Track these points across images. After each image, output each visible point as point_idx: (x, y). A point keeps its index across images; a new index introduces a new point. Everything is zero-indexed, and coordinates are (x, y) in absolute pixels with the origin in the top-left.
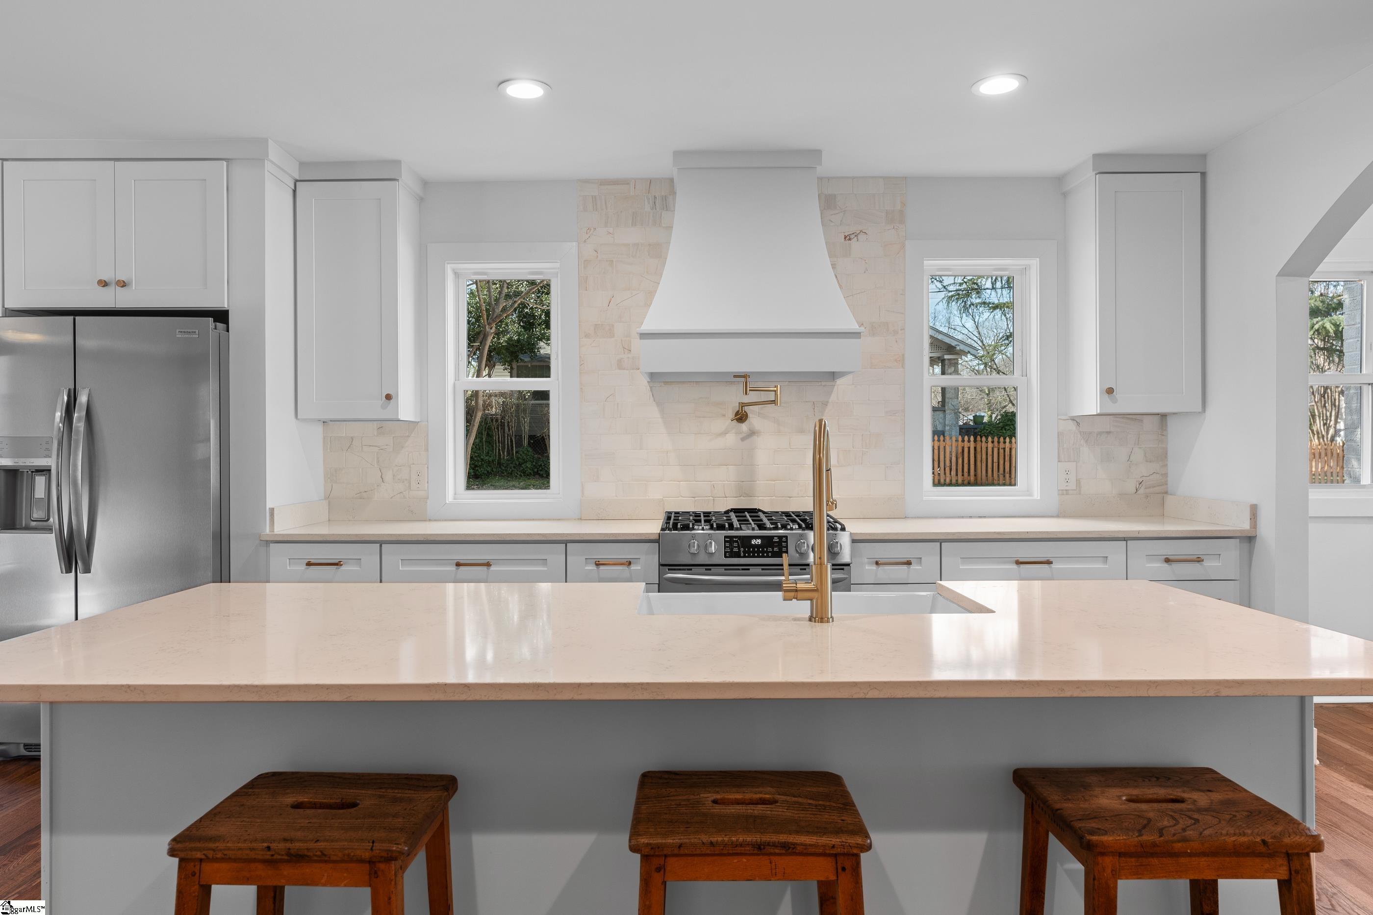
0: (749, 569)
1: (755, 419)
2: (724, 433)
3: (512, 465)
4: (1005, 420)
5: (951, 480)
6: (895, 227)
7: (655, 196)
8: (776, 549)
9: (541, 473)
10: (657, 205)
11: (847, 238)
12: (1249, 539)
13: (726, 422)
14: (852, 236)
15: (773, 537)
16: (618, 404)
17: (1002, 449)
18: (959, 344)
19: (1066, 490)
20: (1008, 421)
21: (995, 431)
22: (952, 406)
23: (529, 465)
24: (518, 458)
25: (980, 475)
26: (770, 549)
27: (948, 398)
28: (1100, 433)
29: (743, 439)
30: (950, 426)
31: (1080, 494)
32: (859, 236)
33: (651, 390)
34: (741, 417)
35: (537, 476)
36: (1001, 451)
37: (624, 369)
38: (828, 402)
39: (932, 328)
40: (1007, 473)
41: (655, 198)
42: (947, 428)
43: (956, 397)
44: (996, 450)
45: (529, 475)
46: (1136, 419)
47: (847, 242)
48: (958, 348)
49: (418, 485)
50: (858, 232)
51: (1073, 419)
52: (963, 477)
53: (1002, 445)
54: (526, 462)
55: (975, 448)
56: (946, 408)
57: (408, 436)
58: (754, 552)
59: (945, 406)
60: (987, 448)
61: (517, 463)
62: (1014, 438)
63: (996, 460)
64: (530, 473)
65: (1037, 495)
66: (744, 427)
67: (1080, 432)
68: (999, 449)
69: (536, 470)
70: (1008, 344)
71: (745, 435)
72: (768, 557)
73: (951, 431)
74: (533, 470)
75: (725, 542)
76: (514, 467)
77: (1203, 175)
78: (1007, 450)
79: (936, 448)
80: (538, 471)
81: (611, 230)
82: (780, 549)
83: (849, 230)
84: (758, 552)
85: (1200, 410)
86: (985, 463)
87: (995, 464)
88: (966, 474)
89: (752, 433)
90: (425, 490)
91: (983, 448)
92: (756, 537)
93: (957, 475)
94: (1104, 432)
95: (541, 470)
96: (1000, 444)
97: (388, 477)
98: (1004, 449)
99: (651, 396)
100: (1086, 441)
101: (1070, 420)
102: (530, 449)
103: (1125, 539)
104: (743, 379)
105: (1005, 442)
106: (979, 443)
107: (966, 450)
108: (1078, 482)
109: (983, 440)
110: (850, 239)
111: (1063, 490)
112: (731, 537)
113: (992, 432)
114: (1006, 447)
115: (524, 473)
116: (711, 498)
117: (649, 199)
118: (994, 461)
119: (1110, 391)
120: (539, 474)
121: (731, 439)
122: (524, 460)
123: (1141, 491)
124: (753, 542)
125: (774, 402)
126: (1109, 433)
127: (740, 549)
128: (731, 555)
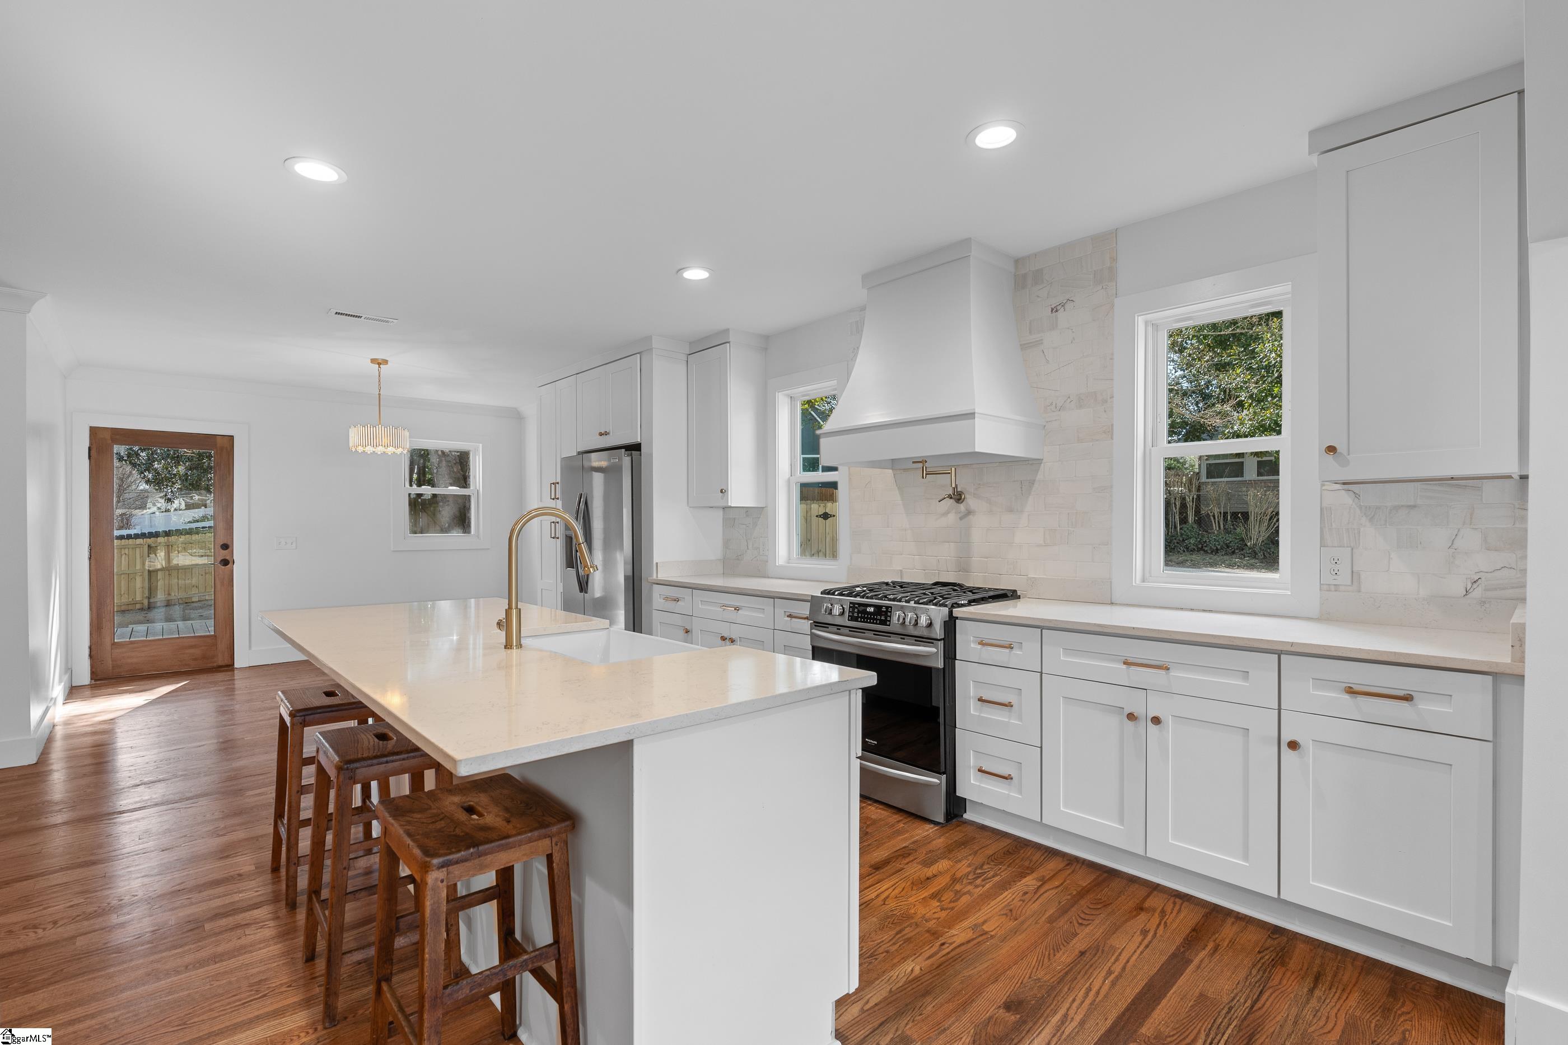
0: (865, 633)
1: (976, 499)
2: (951, 512)
3: (1175, 541)
6: (1104, 287)
8: (883, 618)
9: (1206, 549)
11: (1054, 310)
14: (1059, 308)
15: (882, 606)
16: (873, 490)
19: (1335, 585)
23: (1192, 541)
24: (1182, 534)
26: (879, 617)
28: (1397, 508)
31: (1359, 591)
32: (1067, 306)
33: (894, 477)
34: (959, 498)
35: (1202, 552)
38: (1034, 481)
45: (1193, 550)
46: (1466, 486)
47: (1054, 314)
49: (763, 552)
50: (1064, 302)
51: (1347, 489)
54: (1191, 538)
57: (759, 517)
58: (867, 618)
61: (1181, 539)
64: (1194, 549)
66: (962, 507)
67: (1360, 507)
69: (1200, 546)
71: (963, 514)
72: (876, 623)
74: (1197, 546)
75: (850, 607)
76: (1177, 543)
77: (1521, 94)
80: (1202, 547)
83: (1054, 302)
84: (870, 619)
89: (969, 512)
90: (766, 556)
92: (870, 606)
94: (1402, 506)
95: (1206, 547)
97: (750, 546)
99: (896, 481)
100: (1371, 520)
101: (1343, 491)
102: (1195, 526)
103: (1275, 652)
104: (921, 465)
108: (1355, 575)
110: (1057, 311)
111: (1329, 585)
112: (854, 604)
115: (1187, 548)
119: (1331, 451)
120: (1204, 550)
121: (952, 517)
122: (1188, 536)
124: (868, 609)
126: (1412, 507)
127: (858, 614)
128: (855, 619)
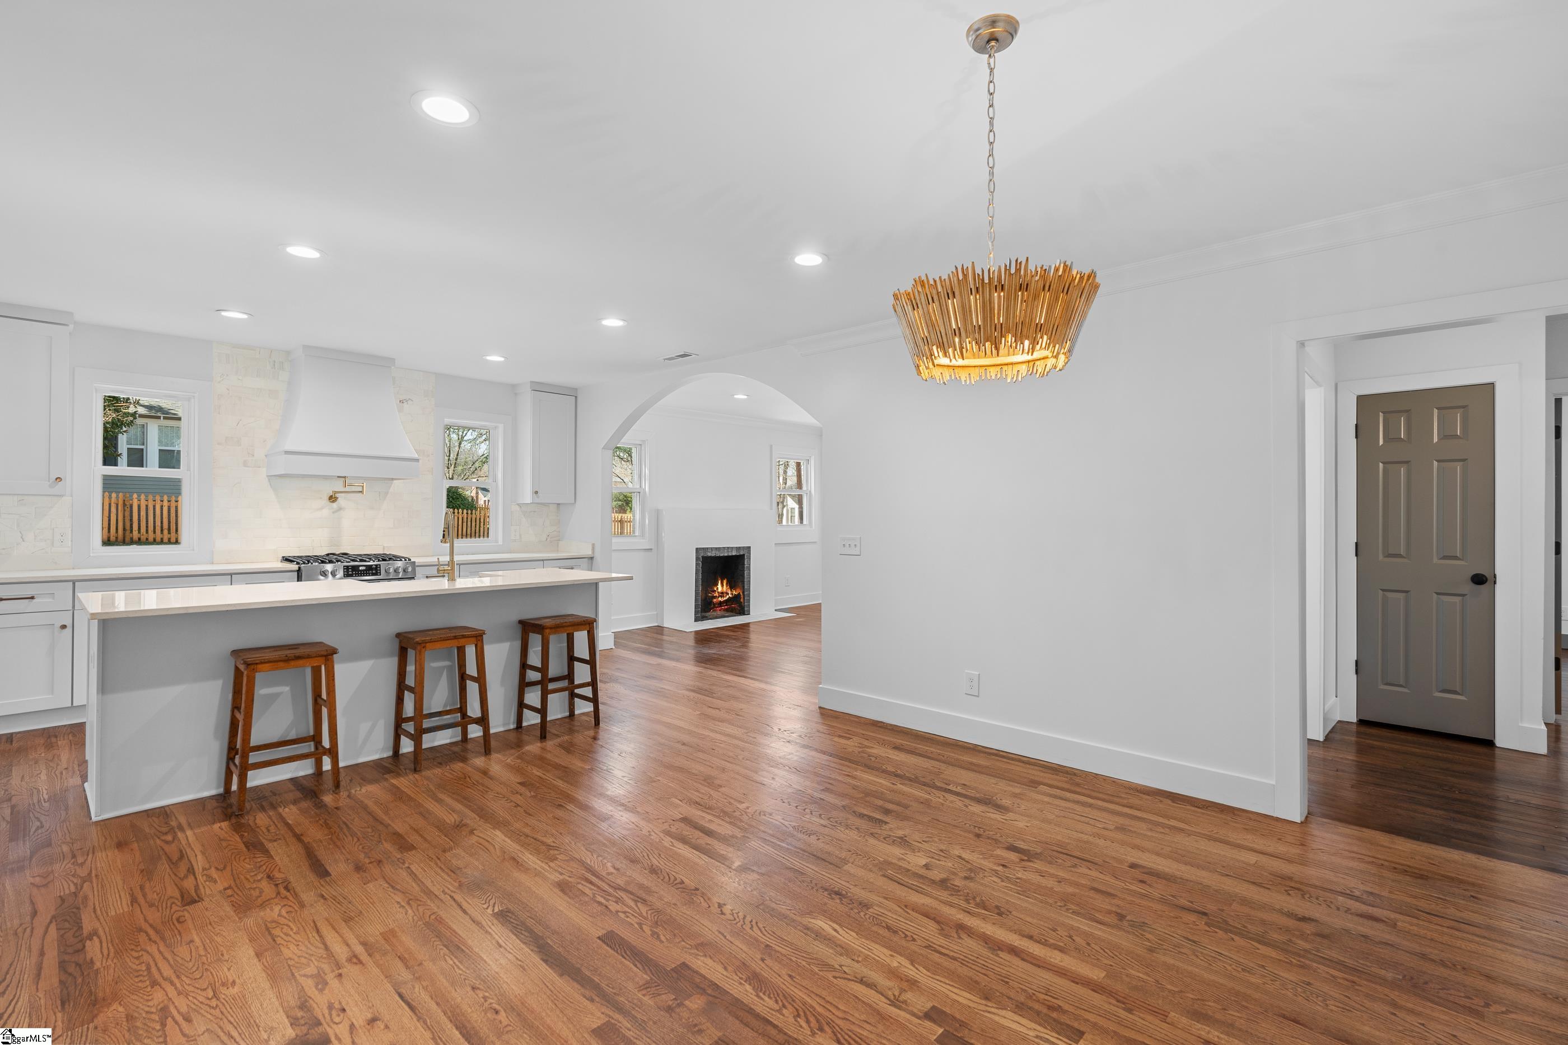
1: (342, 500)
2: (321, 509)
6: (429, 399)
8: (374, 572)
10: (276, 366)
11: (401, 402)
12: (592, 558)
13: (325, 501)
14: (404, 401)
15: (372, 565)
16: (243, 489)
19: (515, 540)
26: (370, 572)
28: (531, 512)
29: (333, 513)
31: (521, 541)
32: (409, 402)
34: (332, 499)
37: (249, 467)
41: (274, 362)
46: (547, 506)
47: (401, 404)
49: (62, 543)
50: (408, 399)
51: (518, 505)
57: (52, 507)
58: (361, 574)
65: (500, 542)
66: (335, 505)
67: (522, 512)
71: (335, 510)
72: (369, 576)
75: (344, 569)
77: (576, 397)
81: (240, 378)
82: (377, 571)
83: (402, 398)
84: (364, 574)
85: (573, 502)
90: (69, 547)
92: (362, 566)
94: (533, 512)
97: (30, 538)
100: (525, 516)
103: (543, 560)
104: (343, 479)
108: (520, 535)
110: (403, 403)
112: (348, 566)
117: (270, 362)
119: (536, 492)
123: (548, 540)
124: (361, 568)
125: (361, 492)
126: (535, 512)
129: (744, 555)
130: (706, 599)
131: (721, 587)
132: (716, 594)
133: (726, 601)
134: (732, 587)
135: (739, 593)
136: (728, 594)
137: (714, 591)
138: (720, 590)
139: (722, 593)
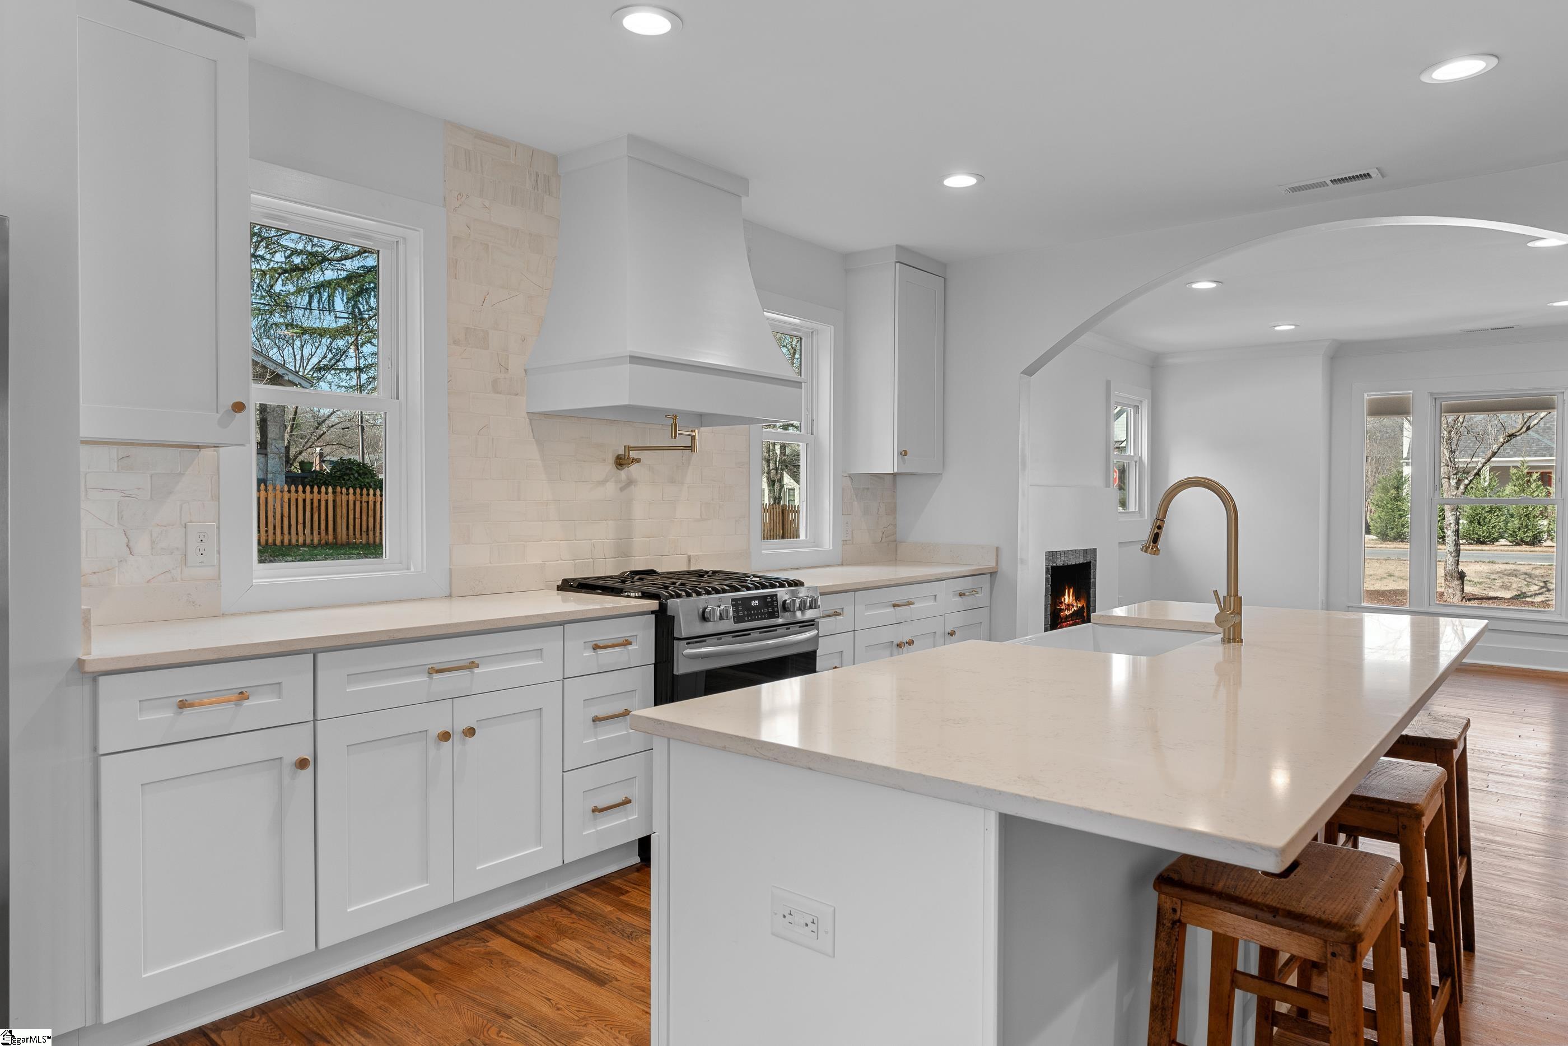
0: (749, 634)
2: (603, 482)
4: (342, 469)
5: (305, 540)
7: (537, 173)
8: (770, 610)
10: (539, 185)
12: (993, 574)
13: (610, 466)
15: (766, 597)
16: (493, 439)
17: (365, 502)
18: (288, 373)
19: (846, 540)
20: (347, 469)
21: (332, 481)
22: (276, 449)
25: (340, 535)
26: (766, 610)
27: (270, 439)
28: (863, 489)
29: (622, 489)
30: (274, 474)
31: (853, 544)
33: (531, 424)
34: (620, 463)
36: (365, 505)
37: (500, 393)
39: (256, 352)
40: (371, 531)
41: (537, 175)
42: (270, 476)
43: (281, 438)
44: (358, 504)
48: (286, 378)
49: (202, 557)
52: (319, 536)
53: (365, 498)
55: (334, 501)
56: (269, 450)
57: (181, 474)
58: (753, 615)
59: (266, 448)
60: (348, 501)
62: (378, 490)
63: (358, 515)
65: (828, 546)
66: (623, 474)
67: (853, 488)
68: (361, 502)
70: (321, 379)
71: (624, 484)
72: (761, 619)
73: (275, 480)
75: (734, 603)
78: (371, 504)
79: (286, 500)
81: (487, 204)
82: (773, 610)
84: (758, 614)
85: (940, 472)
86: (346, 519)
87: (357, 520)
88: (323, 533)
89: (630, 482)
90: (214, 566)
91: (343, 501)
92: (755, 598)
93: (312, 533)
94: (866, 488)
96: (363, 496)
98: (368, 502)
99: (531, 431)
100: (856, 497)
101: (848, 477)
103: (940, 580)
104: (671, 420)
105: (368, 495)
106: (339, 496)
107: (323, 503)
109: (343, 492)
111: (844, 540)
113: (327, 482)
114: (370, 500)
116: (591, 560)
117: (531, 174)
118: (356, 517)
121: (611, 488)
123: (884, 540)
124: (752, 603)
127: (743, 613)
128: (738, 619)
129: (1090, 562)
130: (1054, 610)
131: (1068, 598)
132: (1063, 607)
133: (1071, 614)
134: (1077, 598)
135: (1083, 606)
136: (1073, 606)
137: (1061, 603)
138: (1067, 601)
139: (1068, 605)
